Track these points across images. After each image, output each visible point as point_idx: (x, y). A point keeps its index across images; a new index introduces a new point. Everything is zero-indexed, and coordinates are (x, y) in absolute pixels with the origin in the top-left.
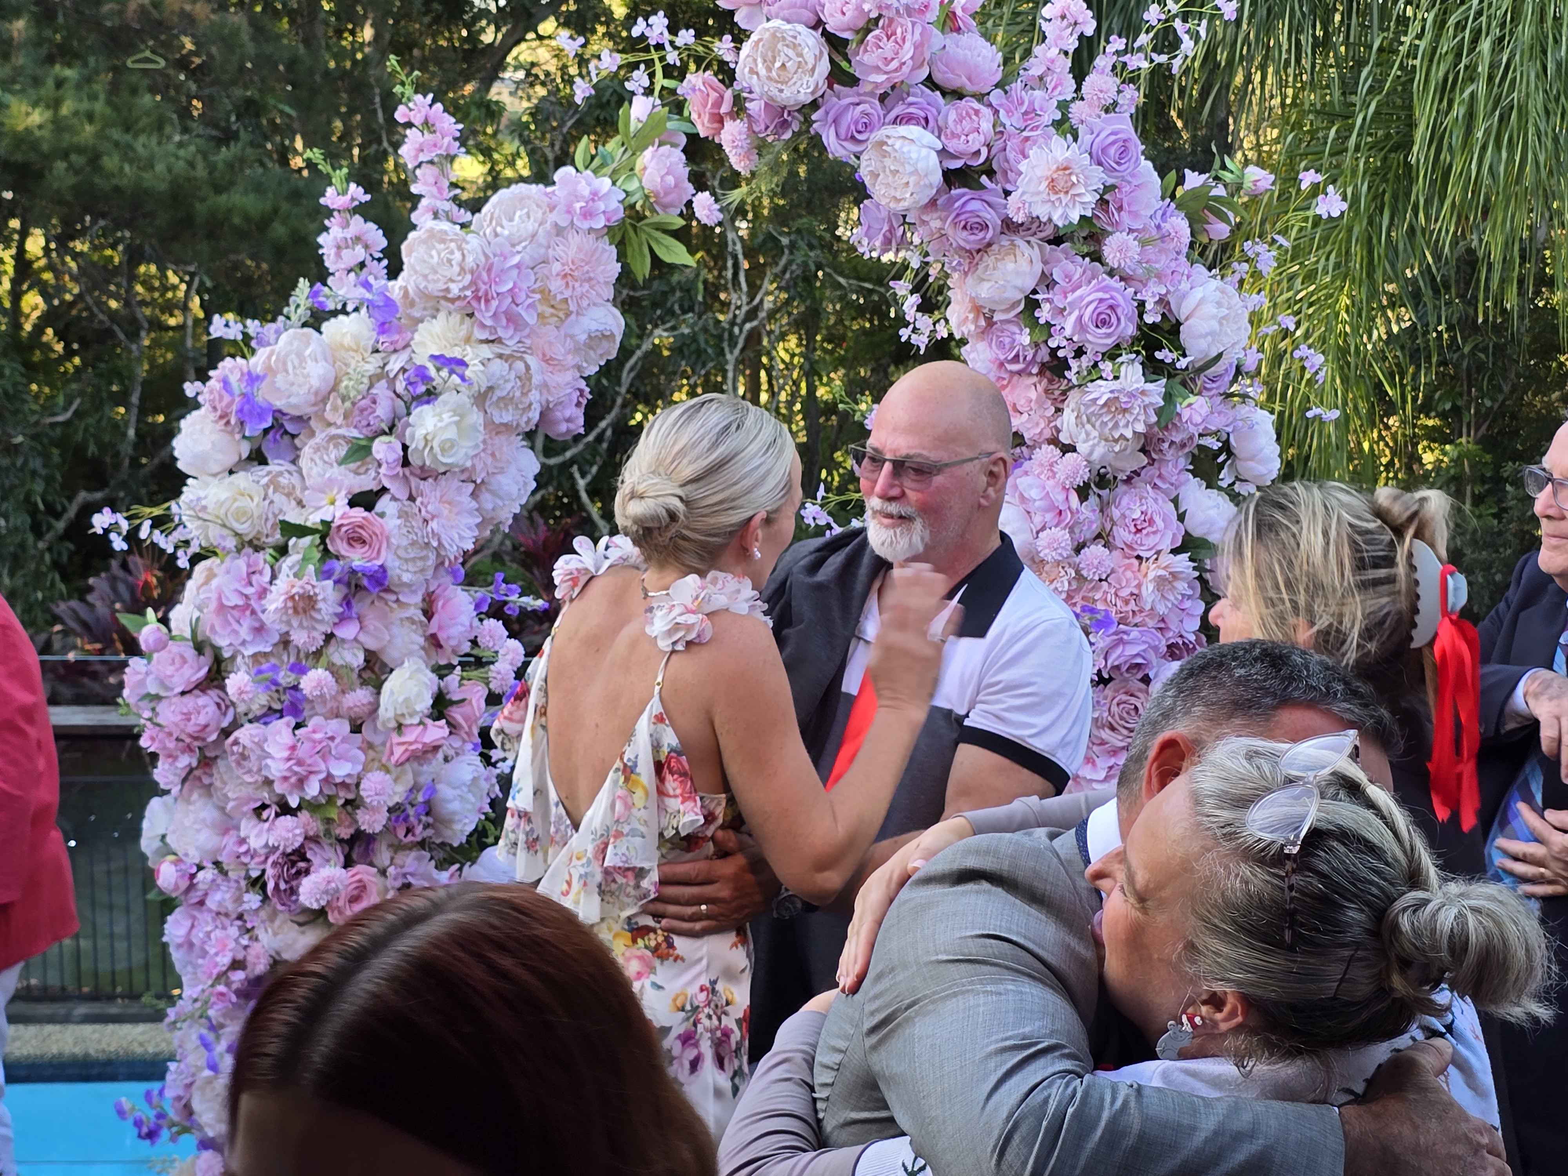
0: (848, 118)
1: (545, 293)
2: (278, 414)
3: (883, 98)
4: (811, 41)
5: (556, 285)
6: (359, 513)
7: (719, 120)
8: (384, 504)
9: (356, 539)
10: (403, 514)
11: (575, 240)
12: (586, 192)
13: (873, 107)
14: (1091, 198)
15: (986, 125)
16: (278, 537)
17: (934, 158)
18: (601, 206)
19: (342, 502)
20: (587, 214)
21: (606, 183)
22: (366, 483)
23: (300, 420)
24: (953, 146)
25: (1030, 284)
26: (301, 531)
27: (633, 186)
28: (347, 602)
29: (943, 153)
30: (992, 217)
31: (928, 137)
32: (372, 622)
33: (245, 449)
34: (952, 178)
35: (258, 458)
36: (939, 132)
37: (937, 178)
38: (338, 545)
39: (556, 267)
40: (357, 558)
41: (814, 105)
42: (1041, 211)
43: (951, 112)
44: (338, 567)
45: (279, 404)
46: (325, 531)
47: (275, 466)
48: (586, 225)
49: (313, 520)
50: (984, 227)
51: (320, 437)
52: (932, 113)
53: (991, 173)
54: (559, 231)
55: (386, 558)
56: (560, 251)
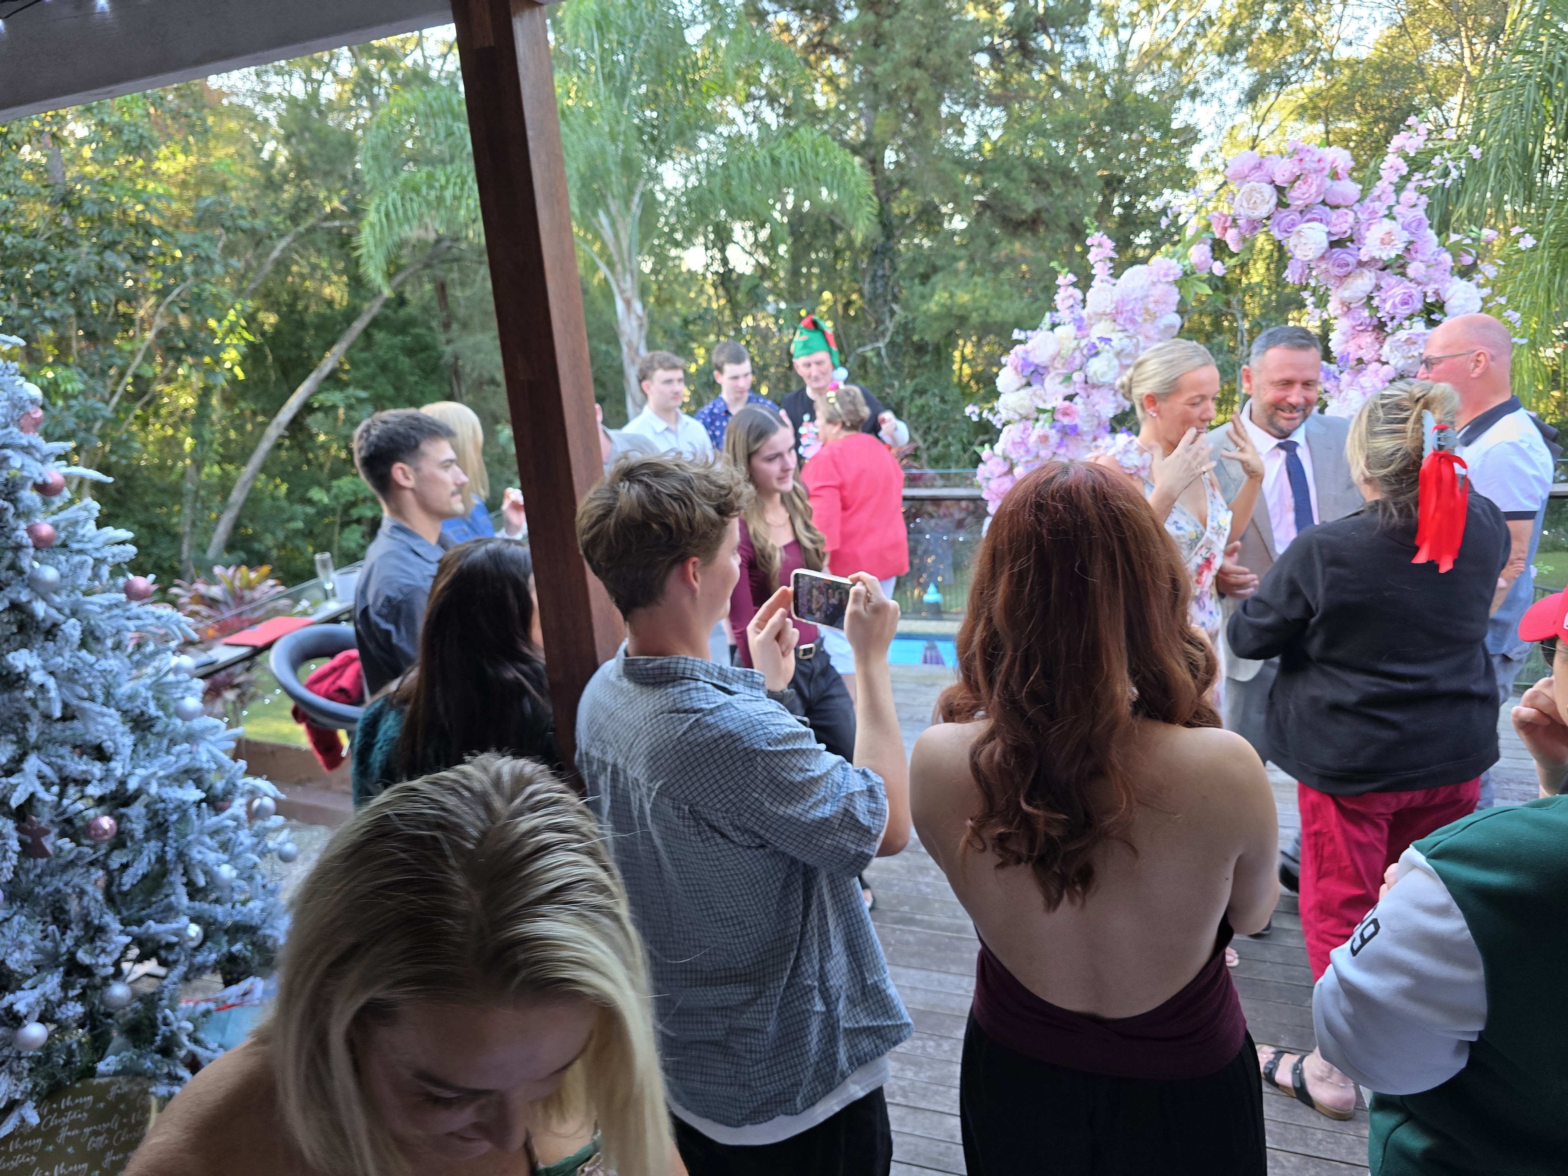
0: (1284, 222)
1: (1148, 311)
2: (1037, 366)
3: (1301, 212)
4: (1268, 190)
5: (1151, 306)
6: (1067, 403)
8: (1077, 399)
9: (1066, 414)
10: (1085, 404)
11: (1160, 287)
12: (1165, 266)
13: (1296, 216)
14: (1401, 246)
15: (1351, 219)
16: (1035, 415)
17: (1325, 236)
18: (1172, 272)
19: (1060, 398)
20: (1166, 275)
21: (1173, 260)
22: (1070, 391)
23: (1046, 368)
24: (1333, 230)
25: (1369, 288)
26: (1044, 411)
27: (1186, 262)
28: (1062, 439)
29: (1329, 233)
30: (1351, 260)
31: (1322, 227)
32: (1072, 447)
33: (1024, 381)
34: (1333, 244)
35: (1029, 384)
36: (1328, 224)
37: (1325, 244)
38: (1058, 416)
39: (1152, 299)
40: (1066, 421)
41: (1269, 218)
42: (1374, 255)
43: (1333, 215)
44: (1058, 425)
45: (1037, 361)
46: (1053, 411)
47: (1036, 387)
48: (1165, 280)
49: (1049, 407)
50: (1347, 265)
51: (1052, 374)
52: (1324, 216)
53: (1352, 241)
54: (1154, 284)
55: (1077, 421)
56: (1153, 291)
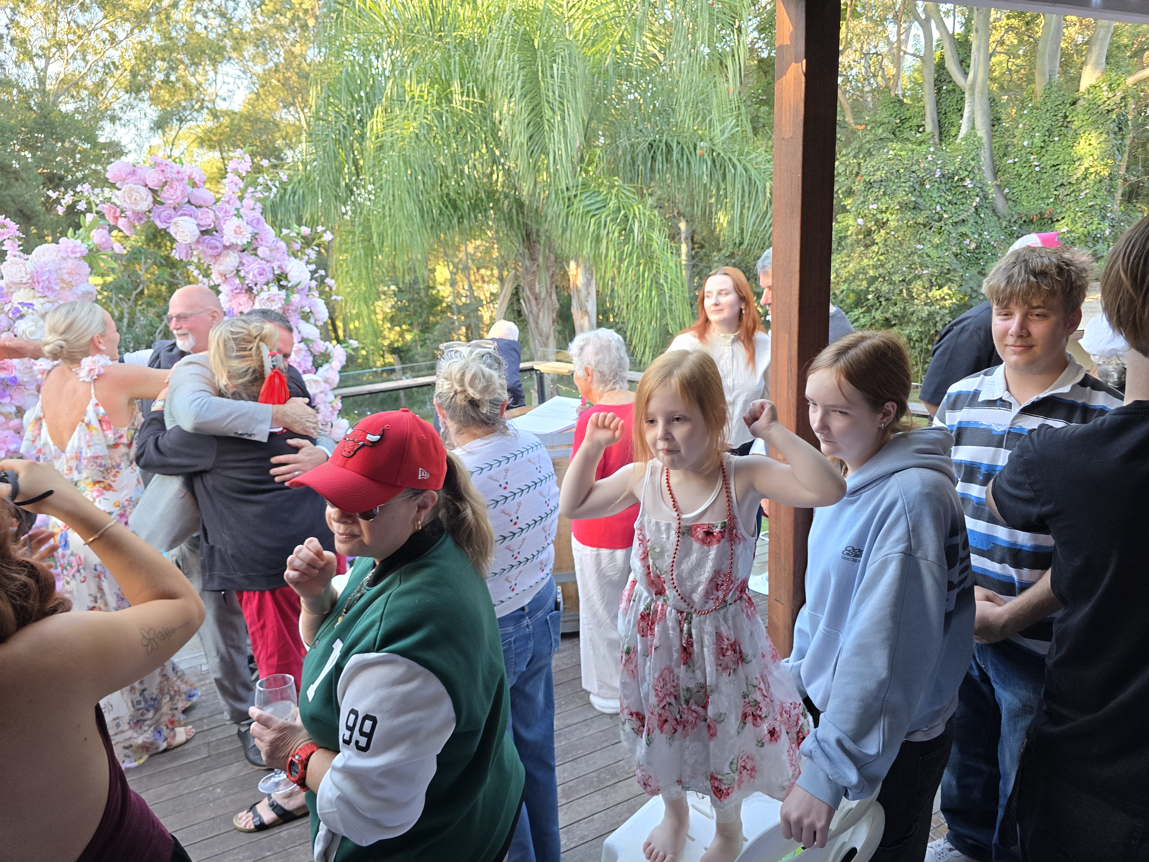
0: (163, 215)
1: (63, 281)
3: (174, 208)
4: (144, 191)
5: (66, 277)
7: (117, 218)
11: (70, 261)
12: (72, 245)
13: (171, 211)
14: (249, 236)
15: (211, 215)
17: (196, 227)
18: (78, 250)
20: (73, 252)
21: (79, 241)
24: (201, 223)
25: (236, 264)
27: (90, 243)
29: (199, 225)
31: (192, 220)
32: (16, 396)
34: (203, 233)
36: (196, 218)
37: (198, 233)
39: (65, 271)
41: (150, 211)
42: (234, 241)
43: (199, 212)
48: (73, 256)
50: (217, 248)
52: (192, 213)
53: (216, 231)
54: (64, 259)
55: (15, 374)
56: (65, 265)
